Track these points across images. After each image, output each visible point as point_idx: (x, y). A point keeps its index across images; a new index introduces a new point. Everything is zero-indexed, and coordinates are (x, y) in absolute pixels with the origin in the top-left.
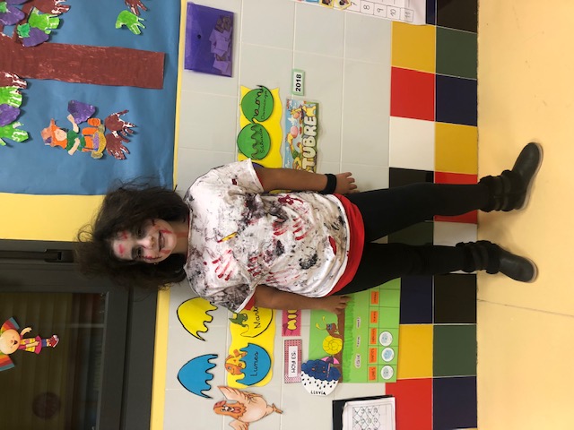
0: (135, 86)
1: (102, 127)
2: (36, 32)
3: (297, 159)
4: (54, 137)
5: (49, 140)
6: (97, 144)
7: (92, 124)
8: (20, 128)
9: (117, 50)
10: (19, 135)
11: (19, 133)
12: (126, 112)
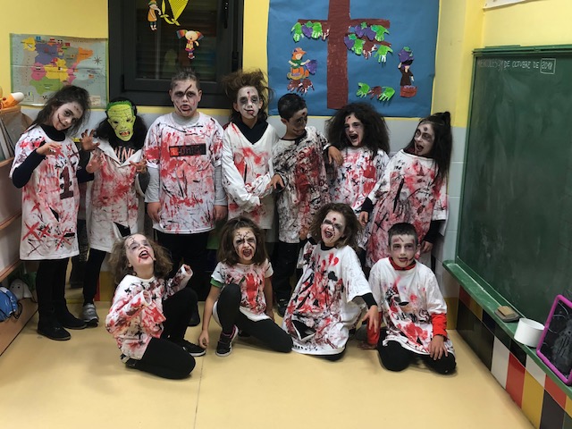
0: (328, 94)
1: (304, 77)
2: (352, 43)
4: (297, 54)
5: (295, 51)
6: (295, 75)
7: (306, 72)
8: (301, 37)
9: (347, 84)
10: (297, 37)
12: (313, 89)
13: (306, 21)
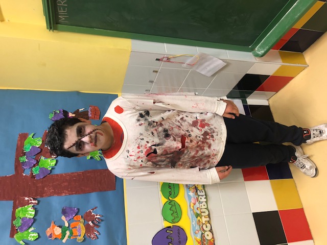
0: (100, 191)
2: (43, 170)
3: (199, 218)
4: (54, 233)
5: (51, 236)
6: (80, 232)
7: (76, 219)
8: (33, 231)
9: (89, 172)
11: (32, 235)
12: (96, 208)
13: (13, 227)
